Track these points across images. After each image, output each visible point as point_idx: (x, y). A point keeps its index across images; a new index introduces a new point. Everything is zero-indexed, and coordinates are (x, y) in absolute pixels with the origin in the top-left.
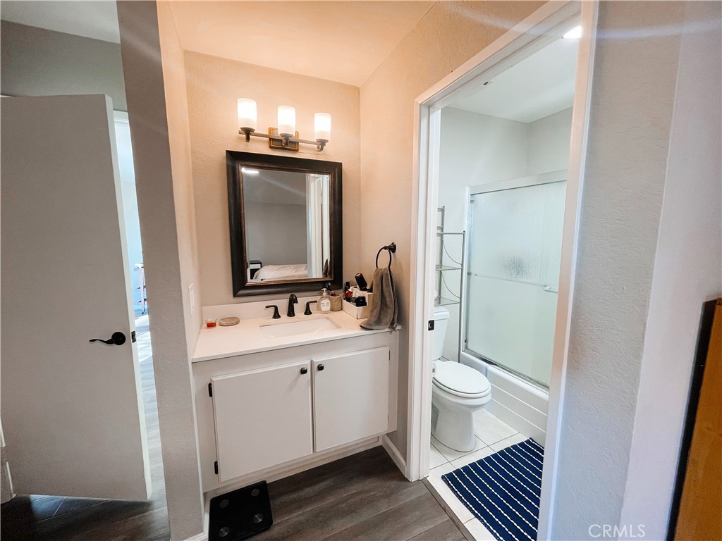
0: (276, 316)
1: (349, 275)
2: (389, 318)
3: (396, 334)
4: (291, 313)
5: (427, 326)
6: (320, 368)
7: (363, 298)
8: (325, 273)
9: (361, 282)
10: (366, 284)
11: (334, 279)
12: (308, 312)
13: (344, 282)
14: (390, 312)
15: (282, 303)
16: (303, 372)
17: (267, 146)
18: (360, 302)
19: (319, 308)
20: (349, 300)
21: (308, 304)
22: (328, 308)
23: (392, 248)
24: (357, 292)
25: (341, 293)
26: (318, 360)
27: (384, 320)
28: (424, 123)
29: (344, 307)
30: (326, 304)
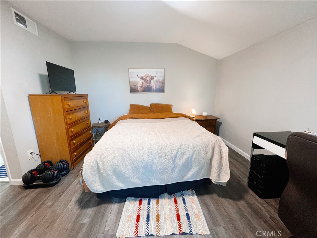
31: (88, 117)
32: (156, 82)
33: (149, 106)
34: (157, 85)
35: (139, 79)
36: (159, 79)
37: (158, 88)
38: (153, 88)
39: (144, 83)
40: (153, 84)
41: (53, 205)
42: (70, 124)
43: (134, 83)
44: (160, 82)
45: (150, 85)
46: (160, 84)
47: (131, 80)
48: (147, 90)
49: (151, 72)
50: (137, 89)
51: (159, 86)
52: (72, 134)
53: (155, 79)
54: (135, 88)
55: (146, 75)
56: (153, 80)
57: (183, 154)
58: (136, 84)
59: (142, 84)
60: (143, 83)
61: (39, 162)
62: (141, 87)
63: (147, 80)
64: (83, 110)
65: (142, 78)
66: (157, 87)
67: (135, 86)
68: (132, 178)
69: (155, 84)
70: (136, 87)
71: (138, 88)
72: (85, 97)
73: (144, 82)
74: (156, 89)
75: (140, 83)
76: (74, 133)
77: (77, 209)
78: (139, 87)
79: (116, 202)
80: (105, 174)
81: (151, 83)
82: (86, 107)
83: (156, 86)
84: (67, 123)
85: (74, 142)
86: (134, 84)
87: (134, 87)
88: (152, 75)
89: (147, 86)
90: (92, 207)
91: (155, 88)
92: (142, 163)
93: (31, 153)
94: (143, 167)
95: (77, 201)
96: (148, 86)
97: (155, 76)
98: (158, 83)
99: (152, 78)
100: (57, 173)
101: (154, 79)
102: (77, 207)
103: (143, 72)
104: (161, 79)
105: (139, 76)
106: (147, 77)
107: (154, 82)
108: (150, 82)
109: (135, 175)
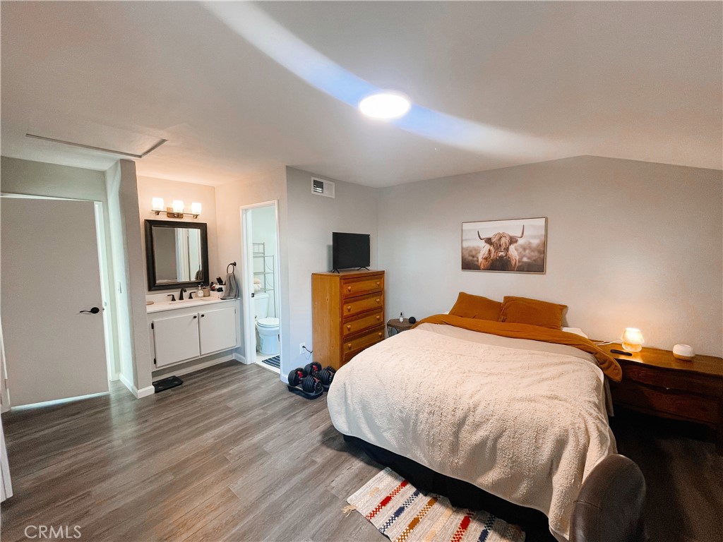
0: (174, 299)
1: (213, 278)
2: (234, 294)
3: (238, 302)
4: (181, 298)
5: (251, 295)
6: (203, 316)
7: (221, 288)
8: (197, 278)
9: (220, 281)
10: (222, 282)
11: (204, 280)
12: (191, 297)
13: (210, 282)
14: (235, 291)
15: (177, 293)
16: (195, 317)
17: (166, 216)
18: (220, 290)
19: (197, 296)
20: (214, 290)
21: (190, 294)
22: (202, 295)
23: (235, 264)
24: (218, 286)
25: (208, 288)
26: (201, 313)
27: (231, 294)
28: (244, 216)
29: (211, 294)
30: (201, 293)
31: (381, 309)
32: (521, 250)
33: (501, 300)
34: (524, 256)
35: (482, 243)
36: (530, 243)
37: (525, 263)
38: (513, 262)
39: (493, 250)
40: (514, 252)
41: (301, 422)
42: (347, 317)
43: (471, 251)
44: (533, 250)
45: (506, 255)
46: (532, 254)
47: (466, 245)
48: (500, 264)
49: (511, 228)
50: (476, 263)
51: (529, 258)
52: (348, 332)
53: (521, 241)
54: (472, 260)
55: (499, 234)
56: (515, 244)
57: (477, 426)
58: (474, 253)
59: (487, 252)
60: (489, 250)
61: (310, 361)
62: (486, 259)
63: (500, 245)
64: (373, 297)
65: (489, 241)
66: (525, 259)
67: (473, 257)
68: (385, 431)
69: (520, 254)
70: (475, 259)
71: (478, 261)
72: (380, 275)
73: (492, 248)
74: (520, 264)
75: (484, 249)
76: (352, 330)
77: (318, 441)
78: (480, 260)
79: (362, 460)
80: (352, 409)
81: (509, 252)
82: (380, 292)
83: (522, 258)
84: (342, 316)
85: (350, 345)
86: (471, 254)
87: (471, 258)
88: (512, 234)
89: (499, 257)
90: (334, 449)
91: (519, 262)
92: (401, 412)
93: (304, 347)
94: (402, 419)
95: (323, 432)
96: (501, 257)
97: (520, 235)
98: (527, 251)
99: (513, 240)
100: (319, 382)
101: (516, 241)
102: (319, 438)
103: (491, 229)
104: (535, 242)
105: (482, 237)
106: (501, 238)
107: (516, 250)
108: (507, 249)
109: (390, 429)
